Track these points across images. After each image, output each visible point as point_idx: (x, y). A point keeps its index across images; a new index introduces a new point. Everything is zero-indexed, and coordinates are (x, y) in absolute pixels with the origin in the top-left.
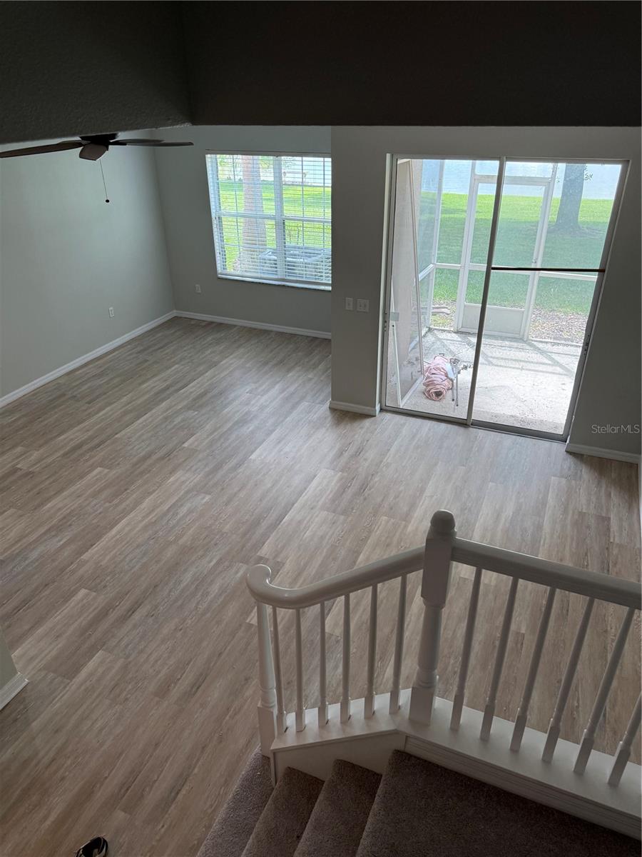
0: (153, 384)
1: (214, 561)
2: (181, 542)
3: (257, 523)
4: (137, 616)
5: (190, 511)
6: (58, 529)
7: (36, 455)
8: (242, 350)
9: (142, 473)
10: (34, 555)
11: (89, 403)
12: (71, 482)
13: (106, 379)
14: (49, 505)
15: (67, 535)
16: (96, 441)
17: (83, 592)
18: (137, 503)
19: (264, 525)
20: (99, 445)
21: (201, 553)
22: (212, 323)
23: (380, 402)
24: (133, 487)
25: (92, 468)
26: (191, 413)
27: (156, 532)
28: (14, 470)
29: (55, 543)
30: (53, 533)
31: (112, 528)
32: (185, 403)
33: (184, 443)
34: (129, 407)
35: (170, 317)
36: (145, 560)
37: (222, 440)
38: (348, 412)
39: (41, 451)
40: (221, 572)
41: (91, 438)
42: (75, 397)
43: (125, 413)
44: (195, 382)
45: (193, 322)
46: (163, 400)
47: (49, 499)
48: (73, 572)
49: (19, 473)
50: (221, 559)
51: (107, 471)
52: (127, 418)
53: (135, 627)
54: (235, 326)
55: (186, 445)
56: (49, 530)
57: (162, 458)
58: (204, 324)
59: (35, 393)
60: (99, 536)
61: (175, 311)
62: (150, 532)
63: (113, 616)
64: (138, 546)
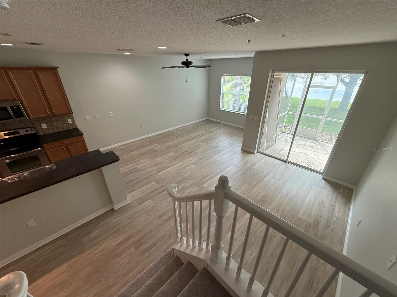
0: (195, 134)
1: (190, 184)
3: (206, 176)
5: (189, 169)
6: (156, 165)
7: (159, 146)
9: (182, 156)
10: (147, 170)
12: (164, 154)
13: (184, 131)
14: (157, 159)
15: (157, 167)
16: (174, 146)
17: (154, 183)
18: (177, 163)
19: (208, 177)
20: (175, 147)
21: (187, 181)
22: (216, 122)
24: (178, 159)
25: (171, 152)
26: (201, 143)
27: (179, 172)
29: (153, 169)
30: (154, 166)
31: (168, 168)
32: (200, 140)
33: (196, 150)
34: (186, 139)
35: (206, 119)
37: (206, 152)
38: (246, 151)
39: (161, 146)
40: (190, 187)
41: (173, 145)
42: (175, 134)
44: (205, 136)
45: (211, 121)
46: (195, 139)
48: (154, 177)
49: (154, 150)
50: (192, 184)
51: (174, 153)
52: (184, 141)
53: (162, 196)
55: (196, 151)
56: (153, 165)
57: (188, 153)
58: (214, 122)
59: (166, 132)
60: (164, 170)
61: (207, 118)
62: (177, 172)
63: (158, 191)
64: (172, 175)
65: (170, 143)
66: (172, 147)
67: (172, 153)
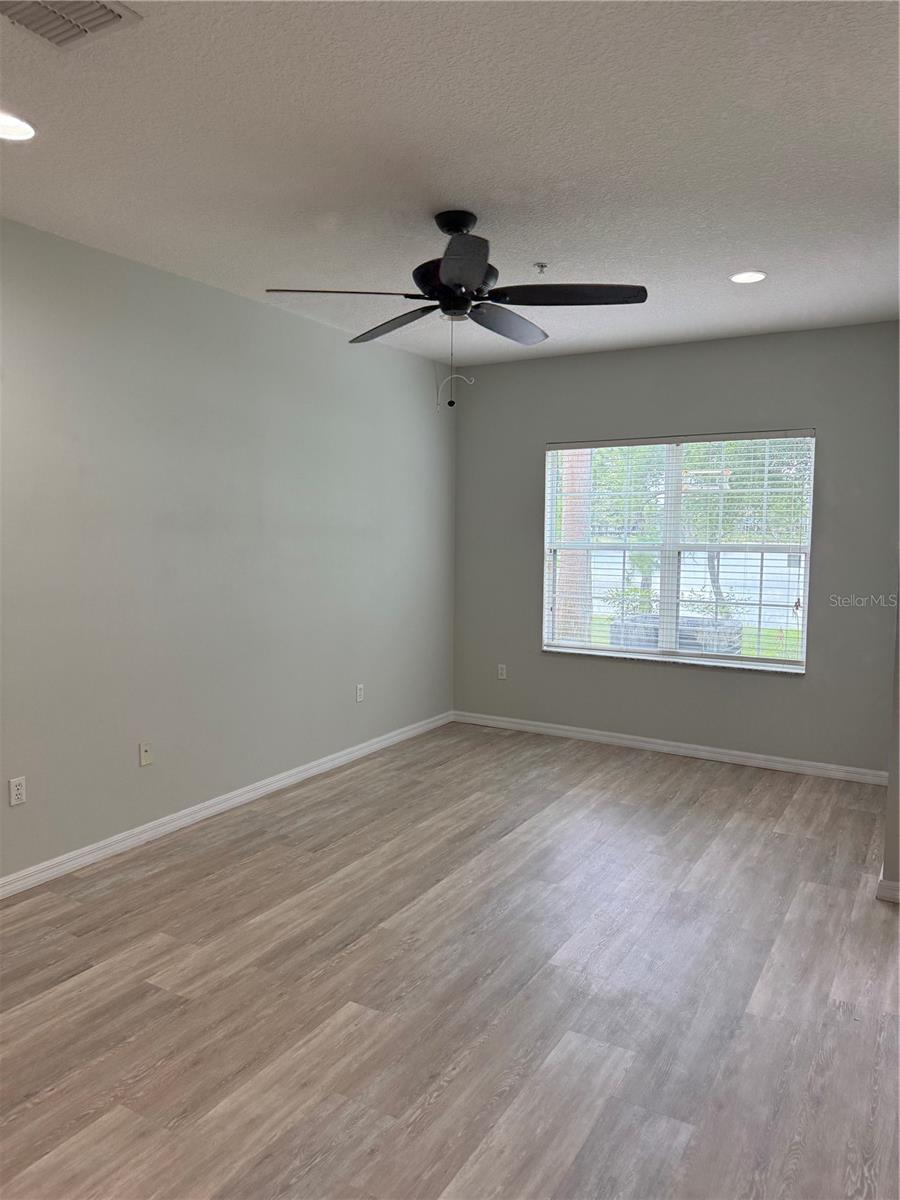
24: (450, 1072)
25: (336, 1001)
28: (141, 992)
35: (445, 721)
39: (210, 947)
49: (152, 1000)
54: (567, 739)
58: (507, 734)
61: (452, 712)
65: (287, 916)
66: (328, 952)
67: (352, 1007)
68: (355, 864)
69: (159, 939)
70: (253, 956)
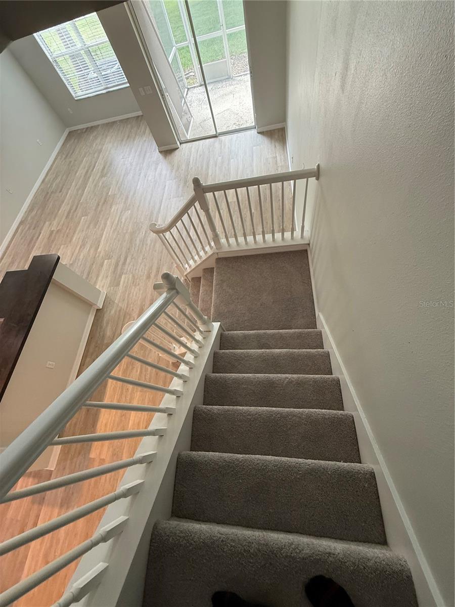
2: (129, 231)
4: (128, 261)
5: (126, 219)
7: (55, 223)
8: (108, 138)
9: (100, 213)
10: (81, 257)
11: (60, 192)
12: (76, 227)
13: (59, 178)
14: (74, 239)
15: (88, 246)
17: (106, 261)
19: (155, 212)
20: (76, 208)
22: (87, 128)
23: (178, 140)
24: (100, 220)
25: (80, 218)
26: (104, 179)
27: (118, 232)
28: (52, 232)
30: (83, 248)
31: (102, 237)
32: (98, 176)
34: (77, 187)
35: (68, 133)
36: (120, 242)
37: (123, 186)
38: (167, 151)
39: (56, 220)
41: (72, 207)
42: (53, 191)
43: (78, 190)
44: (97, 164)
45: (79, 131)
46: (89, 178)
47: (73, 236)
48: (99, 256)
49: (54, 232)
51: (86, 217)
52: (80, 192)
54: (99, 125)
55: (109, 194)
56: (81, 247)
57: (104, 203)
58: (84, 131)
59: (35, 197)
60: (99, 242)
61: (67, 129)
62: (116, 233)
63: (120, 263)
66: (75, 211)
68: (70, 191)
69: (47, 223)
70: (64, 218)
